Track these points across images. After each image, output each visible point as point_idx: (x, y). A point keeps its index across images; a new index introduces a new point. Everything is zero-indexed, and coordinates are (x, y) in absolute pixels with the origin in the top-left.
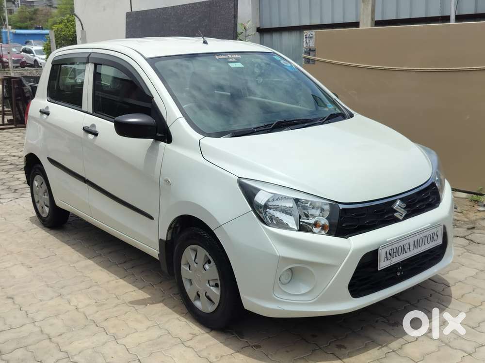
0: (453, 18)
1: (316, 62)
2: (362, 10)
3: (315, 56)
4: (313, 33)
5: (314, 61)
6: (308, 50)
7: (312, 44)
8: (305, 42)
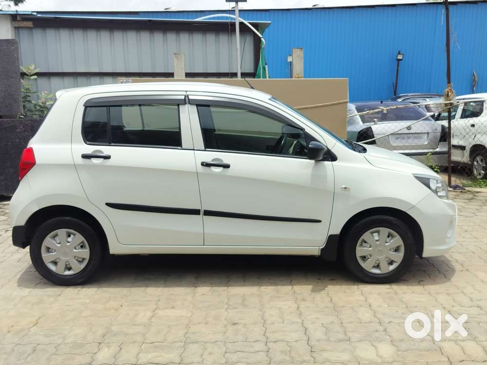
0: (239, 75)
2: (175, 64)
4: (130, 80)
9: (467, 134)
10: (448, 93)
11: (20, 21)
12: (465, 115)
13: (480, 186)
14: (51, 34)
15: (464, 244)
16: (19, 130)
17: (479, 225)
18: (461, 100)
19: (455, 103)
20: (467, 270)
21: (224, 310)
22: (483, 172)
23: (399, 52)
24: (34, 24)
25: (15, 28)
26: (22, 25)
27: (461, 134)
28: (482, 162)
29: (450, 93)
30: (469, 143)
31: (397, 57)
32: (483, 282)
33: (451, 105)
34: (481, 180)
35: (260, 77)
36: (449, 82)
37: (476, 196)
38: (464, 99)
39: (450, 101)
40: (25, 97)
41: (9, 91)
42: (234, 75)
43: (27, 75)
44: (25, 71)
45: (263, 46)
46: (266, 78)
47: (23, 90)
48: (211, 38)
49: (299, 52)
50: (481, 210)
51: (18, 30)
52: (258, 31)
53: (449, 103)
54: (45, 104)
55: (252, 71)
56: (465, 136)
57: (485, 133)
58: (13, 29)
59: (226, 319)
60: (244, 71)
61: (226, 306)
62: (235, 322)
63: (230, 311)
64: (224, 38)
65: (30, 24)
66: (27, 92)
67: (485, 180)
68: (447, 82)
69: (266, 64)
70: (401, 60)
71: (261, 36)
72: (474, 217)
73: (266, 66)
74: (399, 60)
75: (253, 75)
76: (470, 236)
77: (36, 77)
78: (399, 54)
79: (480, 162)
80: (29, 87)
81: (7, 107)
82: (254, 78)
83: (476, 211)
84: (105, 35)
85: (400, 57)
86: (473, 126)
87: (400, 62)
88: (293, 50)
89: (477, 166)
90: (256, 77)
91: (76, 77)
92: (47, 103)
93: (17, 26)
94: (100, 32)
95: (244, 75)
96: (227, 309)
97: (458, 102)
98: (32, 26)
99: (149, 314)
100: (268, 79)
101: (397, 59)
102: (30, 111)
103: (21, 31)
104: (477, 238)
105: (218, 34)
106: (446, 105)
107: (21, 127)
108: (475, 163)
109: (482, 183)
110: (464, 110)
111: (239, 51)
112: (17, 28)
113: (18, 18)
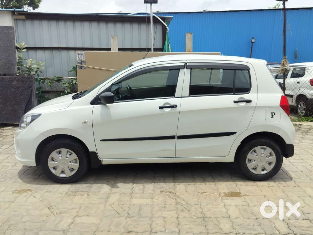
0: (152, 49)
1: (87, 68)
2: (112, 42)
3: (86, 65)
4: (83, 52)
5: (85, 68)
6: (81, 61)
7: (83, 58)
8: (78, 57)
9: (296, 88)
10: (284, 62)
11: (17, 15)
12: (294, 76)
13: (303, 121)
14: (36, 23)
15: (295, 164)
16: (14, 83)
17: (304, 150)
18: (292, 66)
19: (288, 69)
20: (299, 186)
21: (124, 218)
22: (304, 112)
23: (253, 38)
24: (26, 17)
25: (15, 19)
26: (18, 18)
27: (292, 88)
28: (303, 105)
29: (285, 63)
30: (295, 93)
31: (252, 41)
32: (310, 196)
33: (285, 70)
34: (303, 117)
35: (165, 51)
36: (285, 55)
37: (300, 128)
38: (293, 66)
39: (285, 67)
40: (19, 62)
41: (9, 58)
42: (149, 50)
43: (20, 49)
44: (18, 46)
45: (167, 32)
46: (169, 52)
47: (18, 58)
48: (135, 26)
49: (190, 35)
50: (304, 138)
51: (17, 21)
52: (165, 22)
53: (284, 69)
54: (31, 67)
55: (161, 47)
56: (294, 90)
57: (306, 88)
58: (14, 20)
59: (124, 227)
60: (156, 48)
61: (126, 215)
62: (130, 230)
63: (128, 219)
64: (143, 27)
65: (23, 17)
66: (20, 60)
67: (305, 117)
68: (283, 56)
69: (169, 43)
70: (254, 42)
71: (166, 25)
72: (300, 143)
73: (170, 44)
74: (253, 42)
75: (162, 50)
76: (299, 158)
77: (26, 50)
78: (253, 39)
79: (302, 105)
80: (21, 56)
81: (7, 68)
82: (162, 52)
83: (301, 139)
84: (70, 24)
85: (253, 41)
86: (298, 83)
87: (253, 43)
88: (186, 34)
89: (300, 107)
90: (163, 51)
91: (53, 51)
92: (32, 67)
93: (16, 18)
94: (67, 22)
95: (155, 50)
96: (127, 217)
97: (290, 68)
98: (25, 18)
99: (70, 221)
100: (170, 52)
101: (252, 42)
102: (22, 71)
103: (18, 21)
104: (303, 160)
105: (140, 24)
106: (282, 70)
107: (16, 81)
108: (299, 106)
109: (304, 119)
110: (293, 73)
111: (152, 35)
112: (16, 20)
113: (16, 13)
